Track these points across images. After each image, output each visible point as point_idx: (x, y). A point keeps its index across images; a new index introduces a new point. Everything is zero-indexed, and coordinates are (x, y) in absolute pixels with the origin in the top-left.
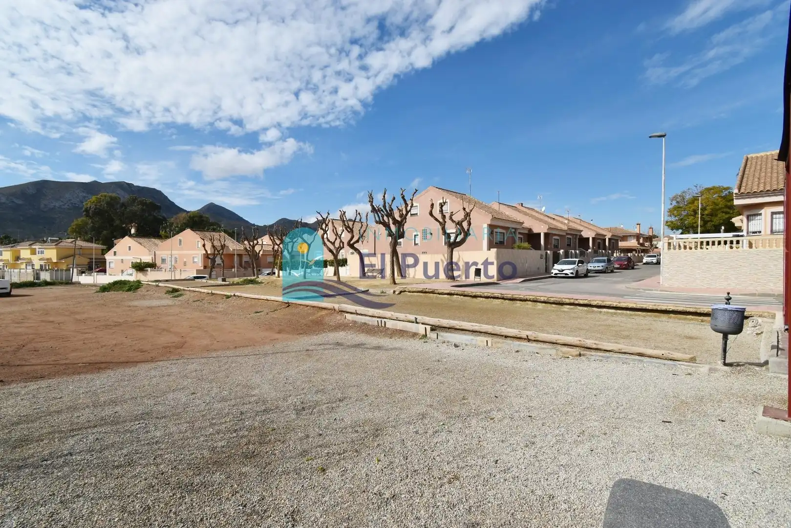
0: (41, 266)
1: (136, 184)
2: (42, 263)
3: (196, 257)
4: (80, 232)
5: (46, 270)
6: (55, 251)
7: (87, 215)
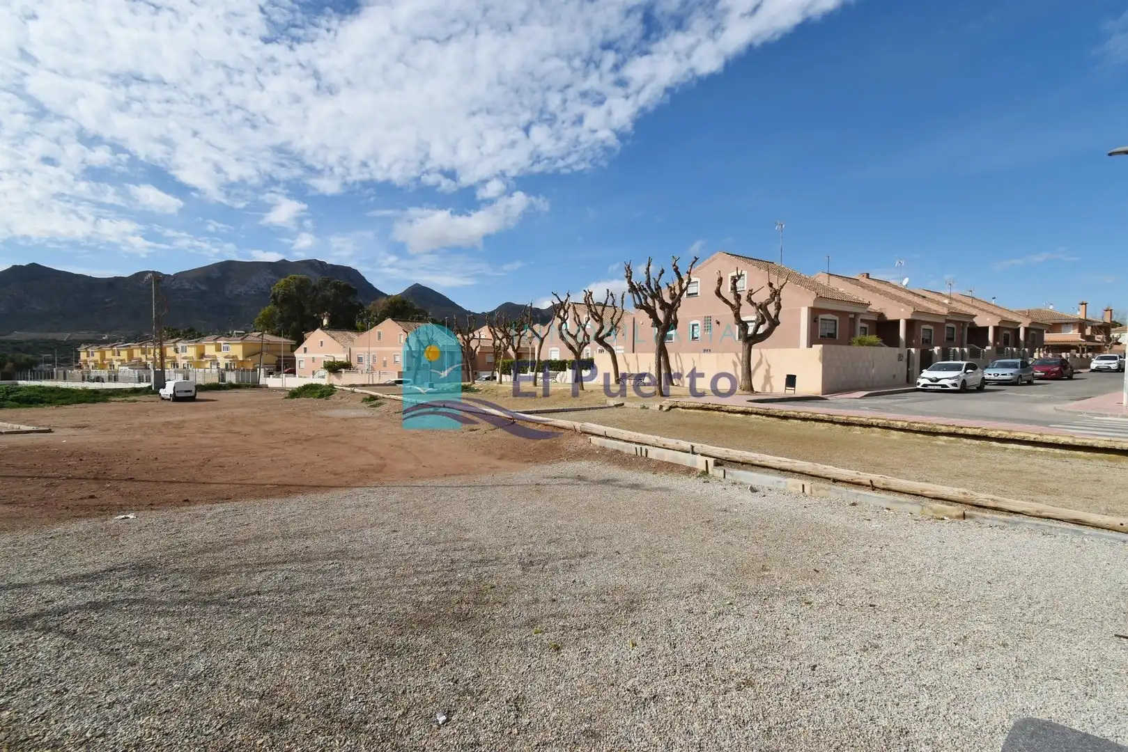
0: (227, 365)
1: (329, 261)
2: (227, 361)
3: (398, 355)
4: (268, 325)
5: (232, 370)
6: (240, 347)
7: (275, 303)
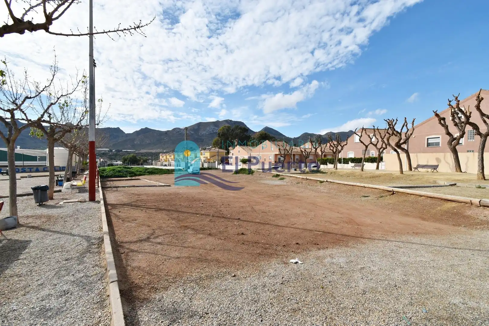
0: (204, 160)
2: (204, 159)
3: (271, 156)
5: (206, 162)
6: (209, 153)
7: (219, 136)
